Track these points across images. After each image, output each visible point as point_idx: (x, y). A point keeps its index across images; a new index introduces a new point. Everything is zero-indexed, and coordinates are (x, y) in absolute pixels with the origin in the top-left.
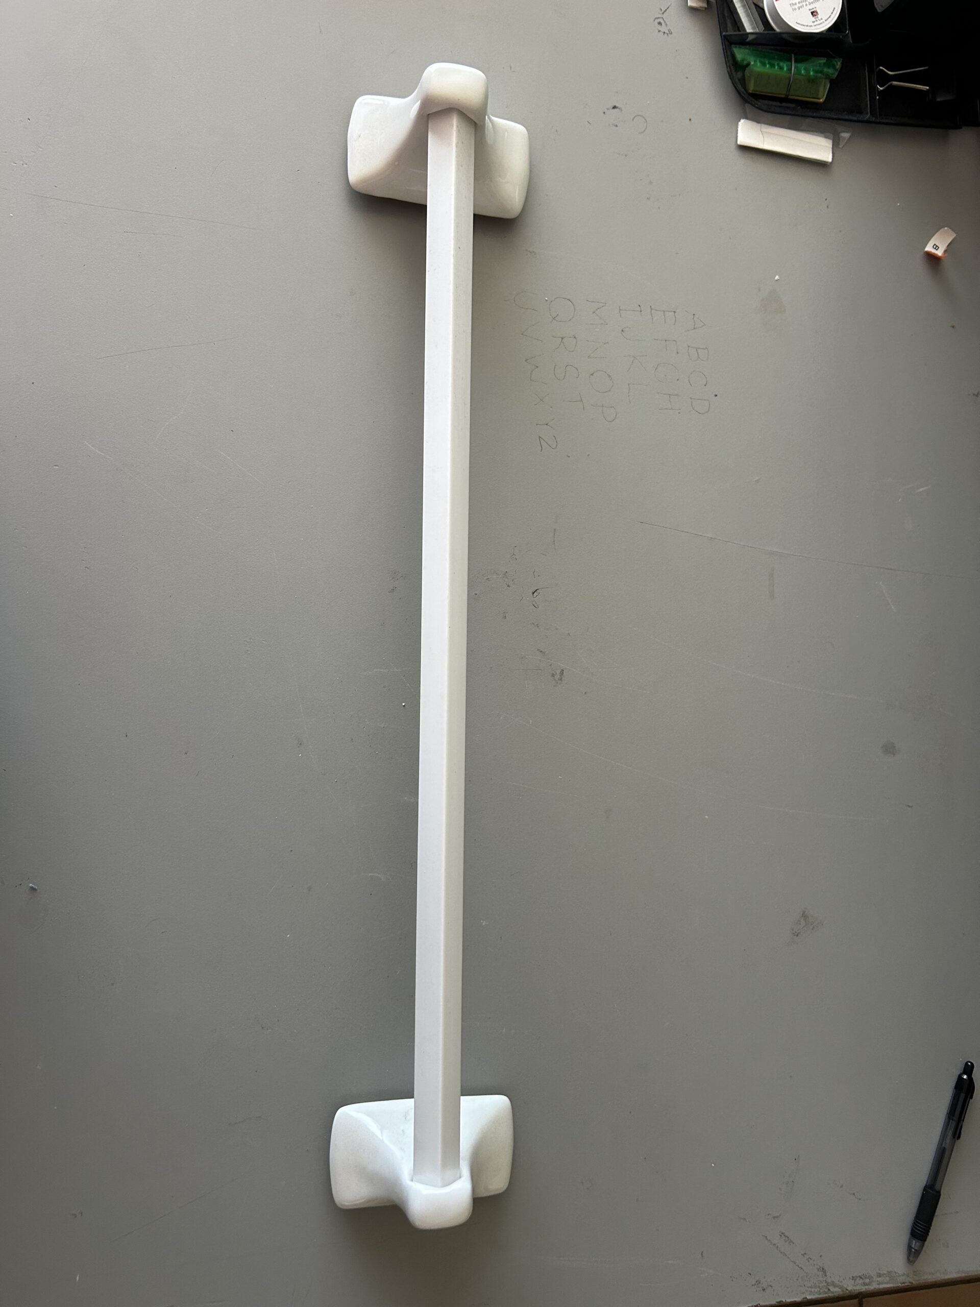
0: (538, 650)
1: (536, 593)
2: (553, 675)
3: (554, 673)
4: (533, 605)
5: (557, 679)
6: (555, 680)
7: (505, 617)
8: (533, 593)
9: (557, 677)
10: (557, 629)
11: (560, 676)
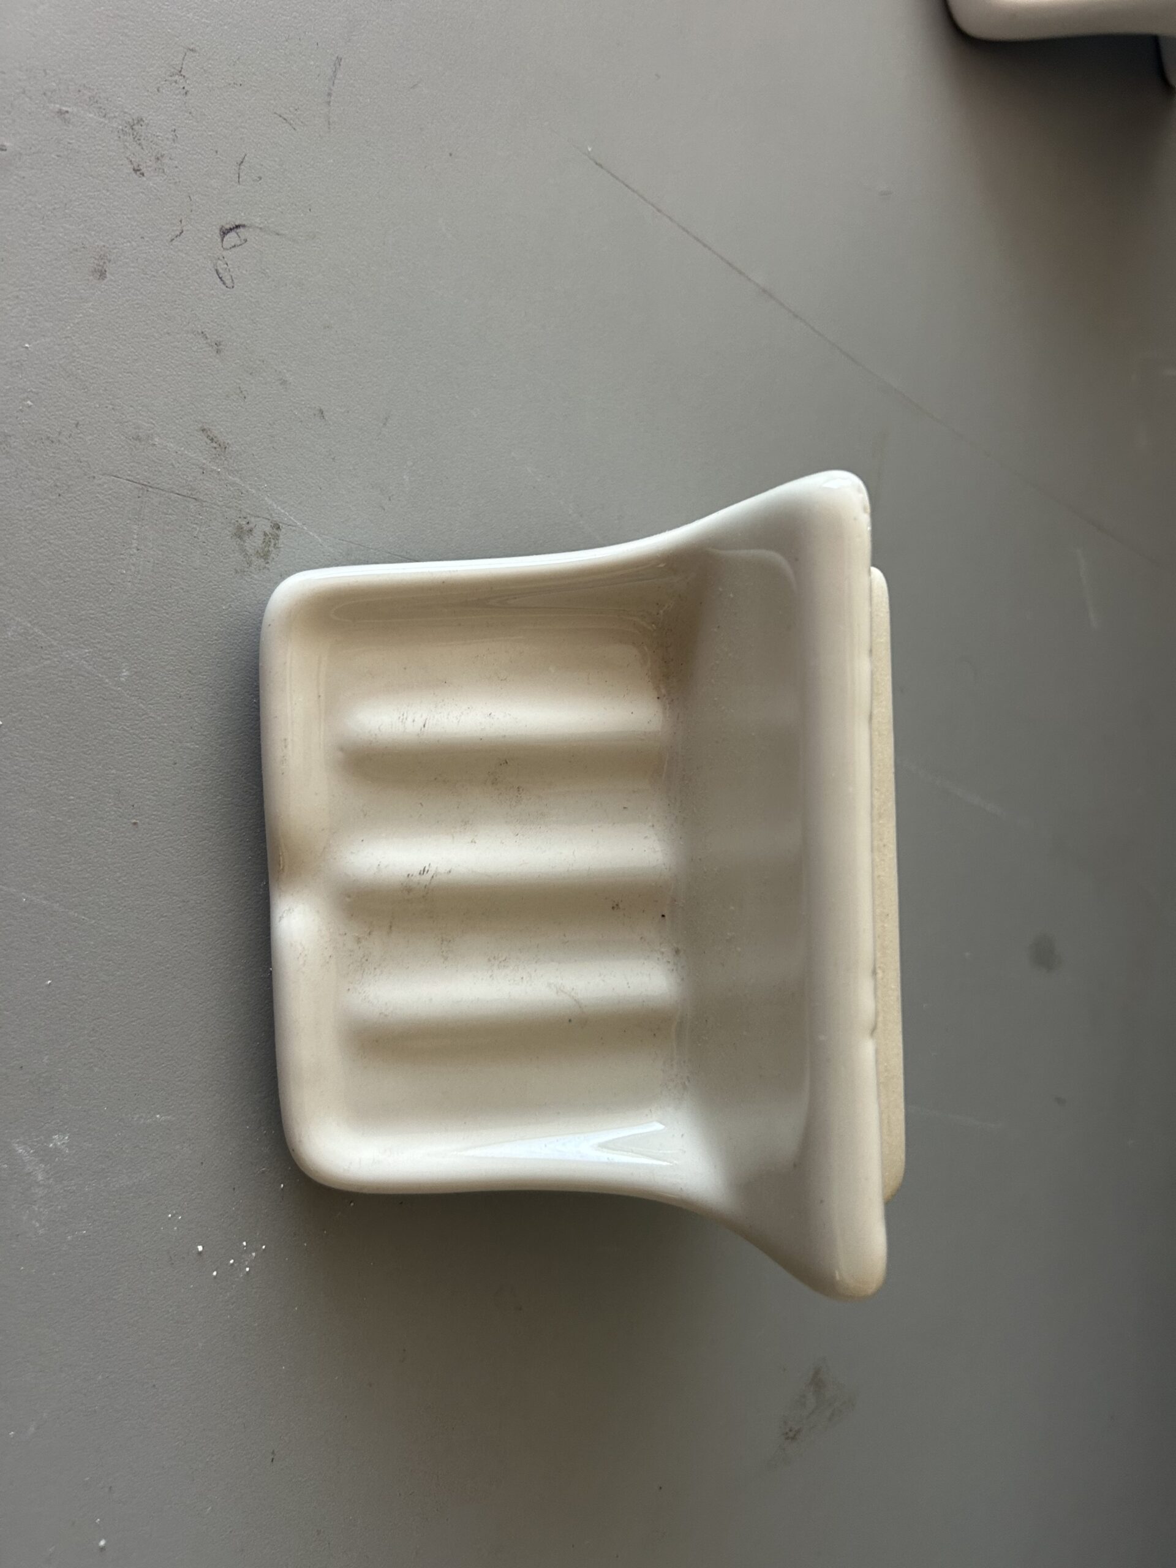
0: (203, 430)
1: (232, 234)
2: (241, 533)
3: (246, 527)
4: (217, 271)
5: (251, 551)
6: (243, 551)
7: (102, 274)
8: (225, 232)
9: (255, 542)
10: (284, 382)
11: (267, 543)
